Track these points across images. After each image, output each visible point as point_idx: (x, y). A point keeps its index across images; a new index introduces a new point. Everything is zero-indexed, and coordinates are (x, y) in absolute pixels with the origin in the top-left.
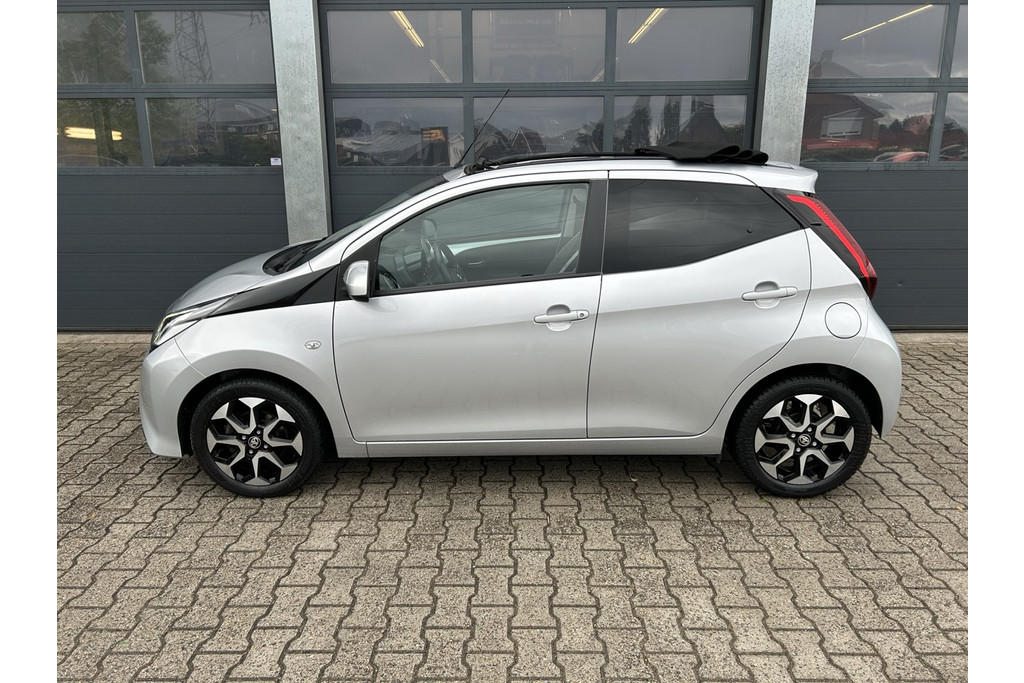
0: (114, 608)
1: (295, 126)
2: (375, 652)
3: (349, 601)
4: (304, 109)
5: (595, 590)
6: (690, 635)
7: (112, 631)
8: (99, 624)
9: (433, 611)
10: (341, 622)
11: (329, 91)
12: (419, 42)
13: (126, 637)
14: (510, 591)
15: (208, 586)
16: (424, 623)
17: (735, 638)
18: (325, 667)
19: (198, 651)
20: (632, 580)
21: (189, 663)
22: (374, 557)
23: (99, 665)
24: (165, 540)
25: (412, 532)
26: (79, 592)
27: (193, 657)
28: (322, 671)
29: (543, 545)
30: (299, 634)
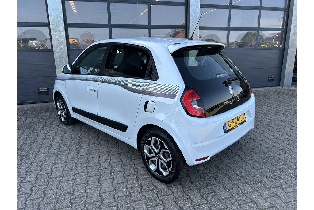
0: (53, 173)
1: (57, 37)
4: (59, 32)
7: (58, 177)
10: (121, 164)
11: (67, 25)
13: (63, 178)
15: (79, 164)
18: (124, 174)
23: (59, 184)
24: (57, 156)
26: (39, 171)
27: (86, 178)
30: (112, 169)
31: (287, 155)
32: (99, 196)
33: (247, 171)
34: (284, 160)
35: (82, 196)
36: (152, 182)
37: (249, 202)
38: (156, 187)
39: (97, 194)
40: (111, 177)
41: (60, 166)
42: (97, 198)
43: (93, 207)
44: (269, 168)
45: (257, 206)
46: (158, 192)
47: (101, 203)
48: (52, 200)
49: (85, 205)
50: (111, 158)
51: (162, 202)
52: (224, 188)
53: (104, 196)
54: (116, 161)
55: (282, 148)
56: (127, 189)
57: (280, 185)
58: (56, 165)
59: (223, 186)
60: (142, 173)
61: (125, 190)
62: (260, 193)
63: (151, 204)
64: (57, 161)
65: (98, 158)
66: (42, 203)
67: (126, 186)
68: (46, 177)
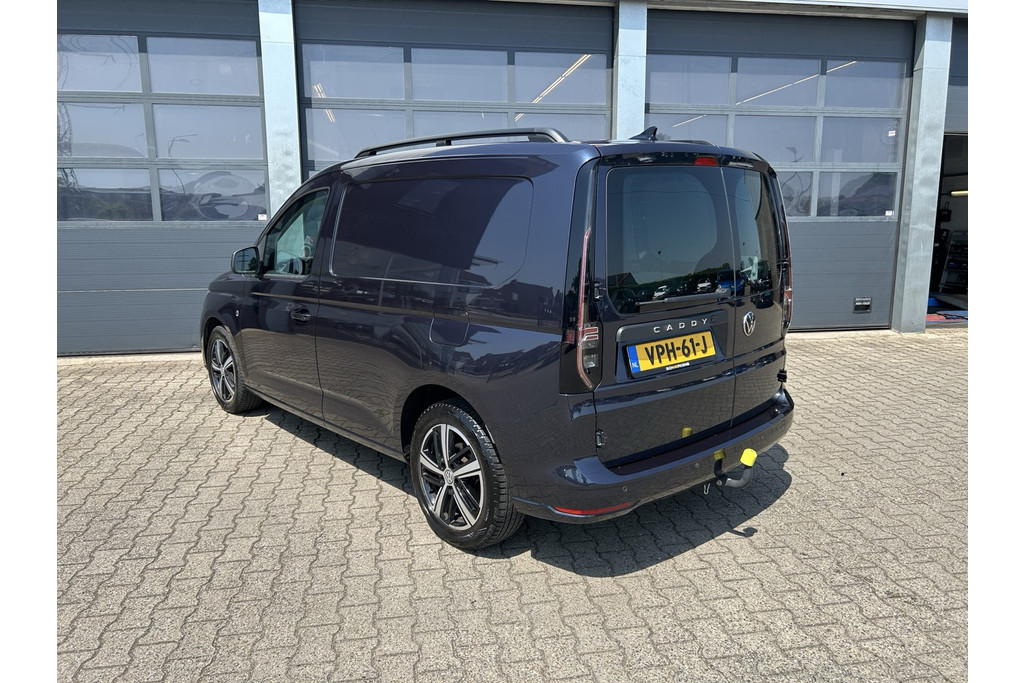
1: (281, 192)
11: (305, 164)
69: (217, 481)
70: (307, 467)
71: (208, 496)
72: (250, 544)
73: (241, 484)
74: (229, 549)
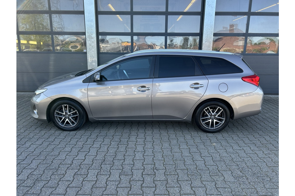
0: (54, 141)
1: (90, 42)
2: (108, 148)
3: (103, 140)
4: (92, 38)
5: (153, 139)
6: (171, 146)
7: (55, 145)
8: (52, 144)
9: (120, 142)
10: (101, 143)
11: (98, 34)
12: (121, 20)
13: (58, 146)
14: (136, 139)
15: (73, 138)
16: (118, 144)
17: (180, 146)
19: (73, 147)
20: (161, 138)
21: (71, 149)
22: (108, 134)
23: (53, 149)
25: (116, 130)
26: (47, 139)
27: (72, 148)
28: (98, 150)
29: (144, 132)
30: (93, 145)
31: (249, 158)
32: (73, 161)
33: (196, 165)
34: (241, 162)
35: (62, 159)
36: (113, 159)
37: (177, 187)
38: (114, 163)
39: (71, 160)
40: (88, 151)
41: (61, 138)
42: (70, 162)
43: (63, 167)
44: (219, 166)
45: (180, 191)
46: (113, 166)
47: (70, 165)
48: (42, 158)
49: (59, 165)
50: (97, 137)
51: (110, 173)
52: (165, 173)
53: (74, 162)
54: (100, 140)
55: (251, 152)
56: (93, 160)
57: (216, 180)
58: (59, 137)
59: (166, 172)
60: (111, 152)
61: (91, 161)
62: (191, 182)
63: (102, 173)
64: (62, 134)
65: (89, 136)
66: (36, 159)
67: (94, 158)
68: (48, 143)
69: (39, 142)
70: (71, 139)
71: (31, 149)
72: (30, 172)
73: (46, 144)
74: (22, 174)
